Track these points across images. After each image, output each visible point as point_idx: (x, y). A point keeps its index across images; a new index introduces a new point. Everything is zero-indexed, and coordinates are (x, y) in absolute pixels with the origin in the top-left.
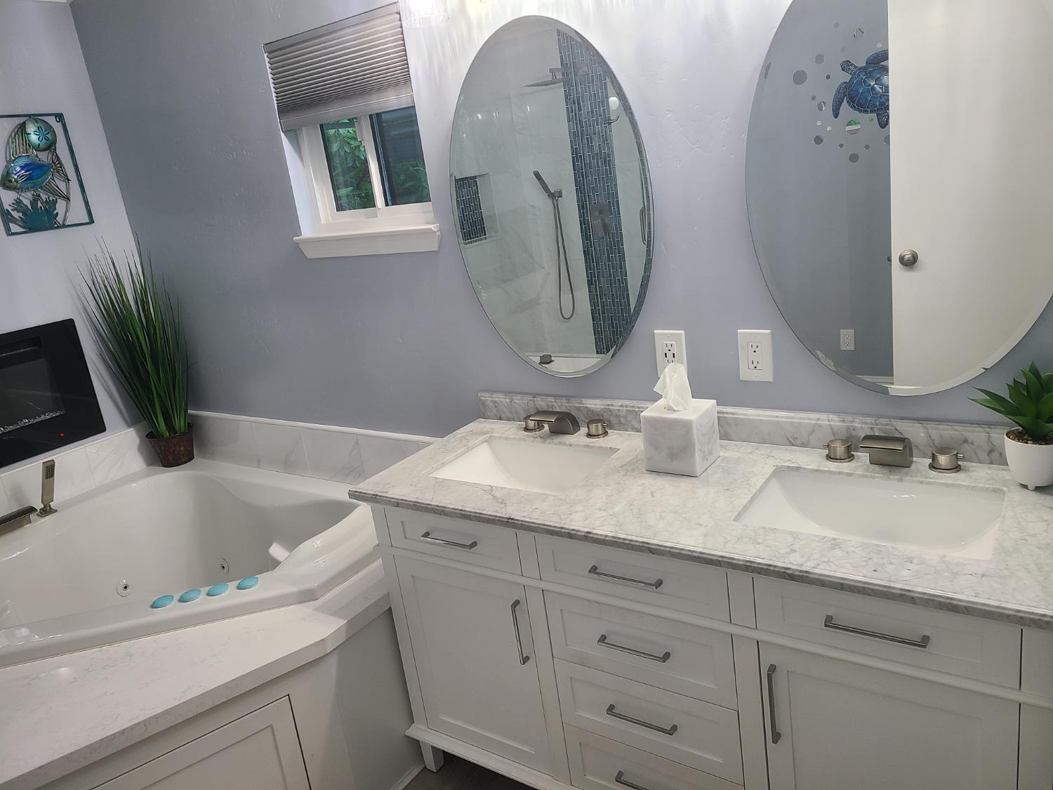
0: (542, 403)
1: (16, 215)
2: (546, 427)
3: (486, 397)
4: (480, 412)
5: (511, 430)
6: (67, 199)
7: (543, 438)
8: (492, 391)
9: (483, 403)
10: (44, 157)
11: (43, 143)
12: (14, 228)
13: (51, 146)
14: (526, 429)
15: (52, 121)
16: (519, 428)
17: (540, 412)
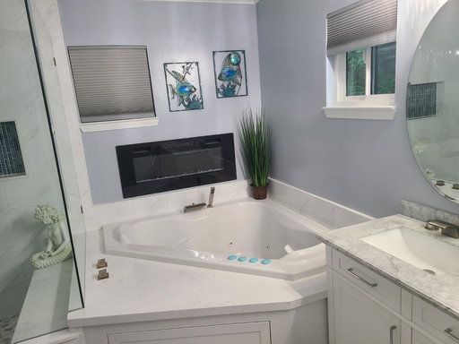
0: (440, 215)
1: (221, 90)
2: (440, 230)
3: (406, 203)
4: (400, 210)
5: (416, 225)
6: (240, 85)
7: (437, 236)
8: (410, 201)
9: (403, 206)
10: (235, 68)
11: (236, 62)
12: (220, 95)
13: (238, 64)
14: (426, 228)
15: (240, 53)
16: (422, 226)
17: (437, 221)
